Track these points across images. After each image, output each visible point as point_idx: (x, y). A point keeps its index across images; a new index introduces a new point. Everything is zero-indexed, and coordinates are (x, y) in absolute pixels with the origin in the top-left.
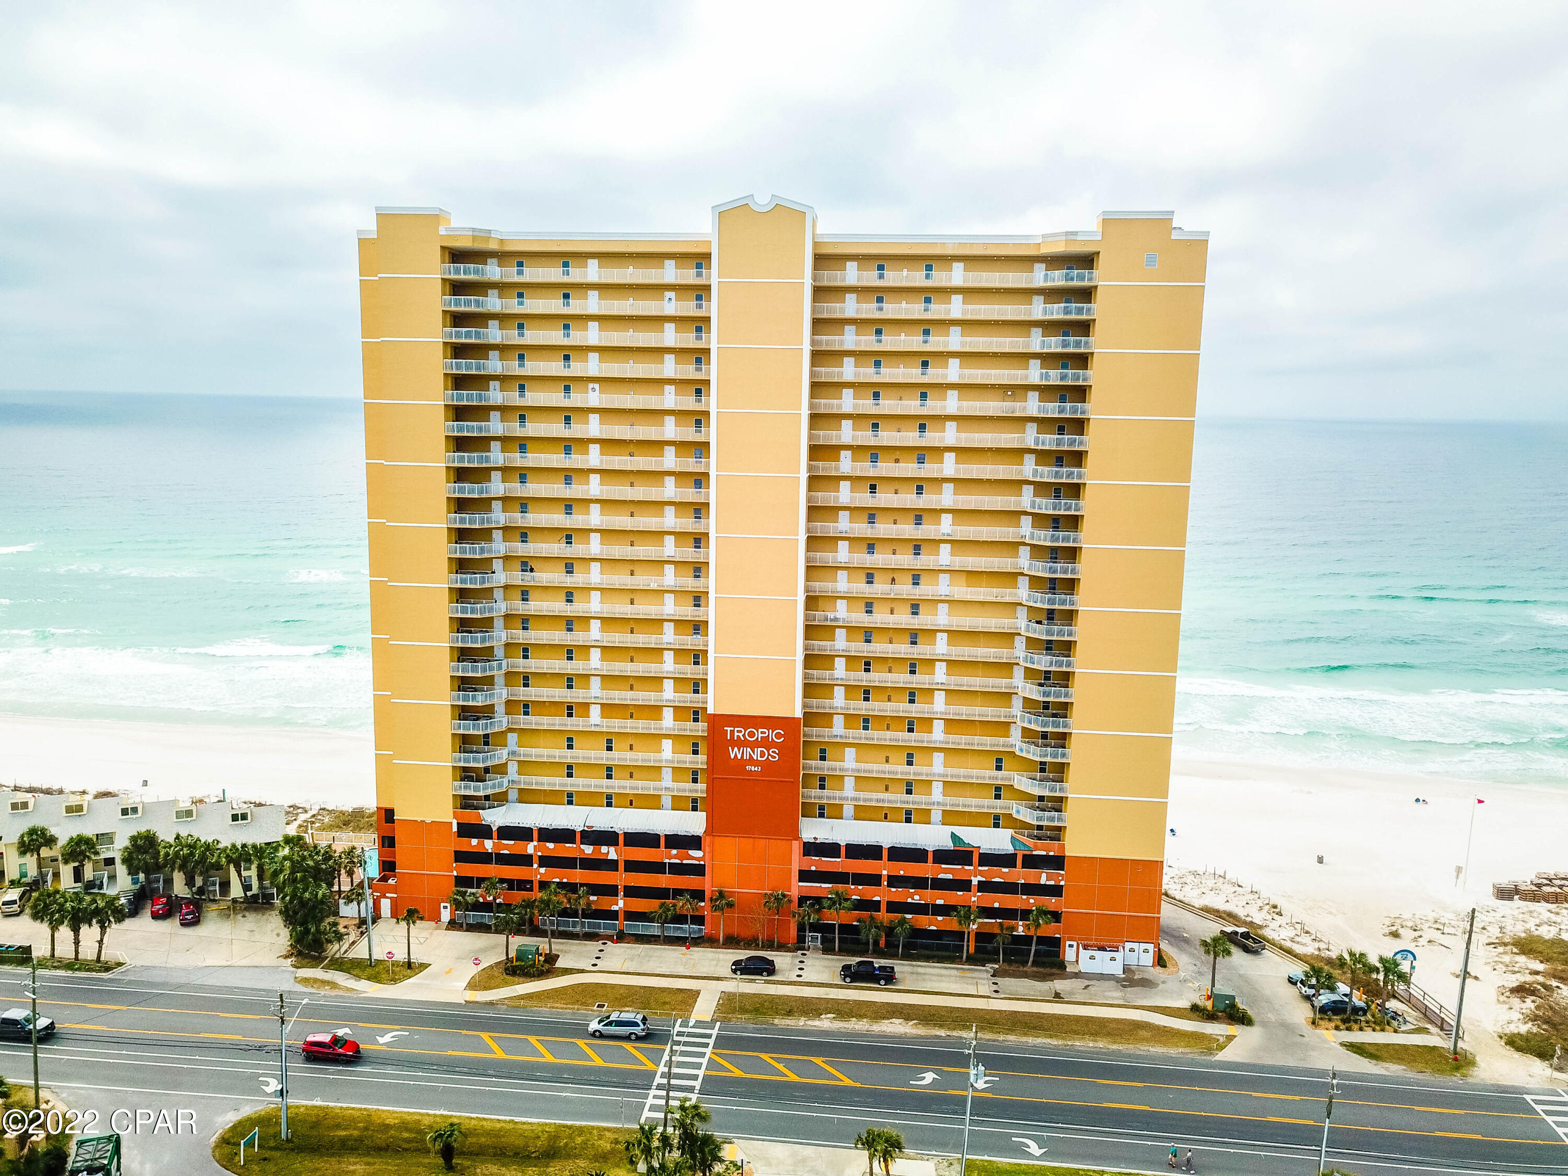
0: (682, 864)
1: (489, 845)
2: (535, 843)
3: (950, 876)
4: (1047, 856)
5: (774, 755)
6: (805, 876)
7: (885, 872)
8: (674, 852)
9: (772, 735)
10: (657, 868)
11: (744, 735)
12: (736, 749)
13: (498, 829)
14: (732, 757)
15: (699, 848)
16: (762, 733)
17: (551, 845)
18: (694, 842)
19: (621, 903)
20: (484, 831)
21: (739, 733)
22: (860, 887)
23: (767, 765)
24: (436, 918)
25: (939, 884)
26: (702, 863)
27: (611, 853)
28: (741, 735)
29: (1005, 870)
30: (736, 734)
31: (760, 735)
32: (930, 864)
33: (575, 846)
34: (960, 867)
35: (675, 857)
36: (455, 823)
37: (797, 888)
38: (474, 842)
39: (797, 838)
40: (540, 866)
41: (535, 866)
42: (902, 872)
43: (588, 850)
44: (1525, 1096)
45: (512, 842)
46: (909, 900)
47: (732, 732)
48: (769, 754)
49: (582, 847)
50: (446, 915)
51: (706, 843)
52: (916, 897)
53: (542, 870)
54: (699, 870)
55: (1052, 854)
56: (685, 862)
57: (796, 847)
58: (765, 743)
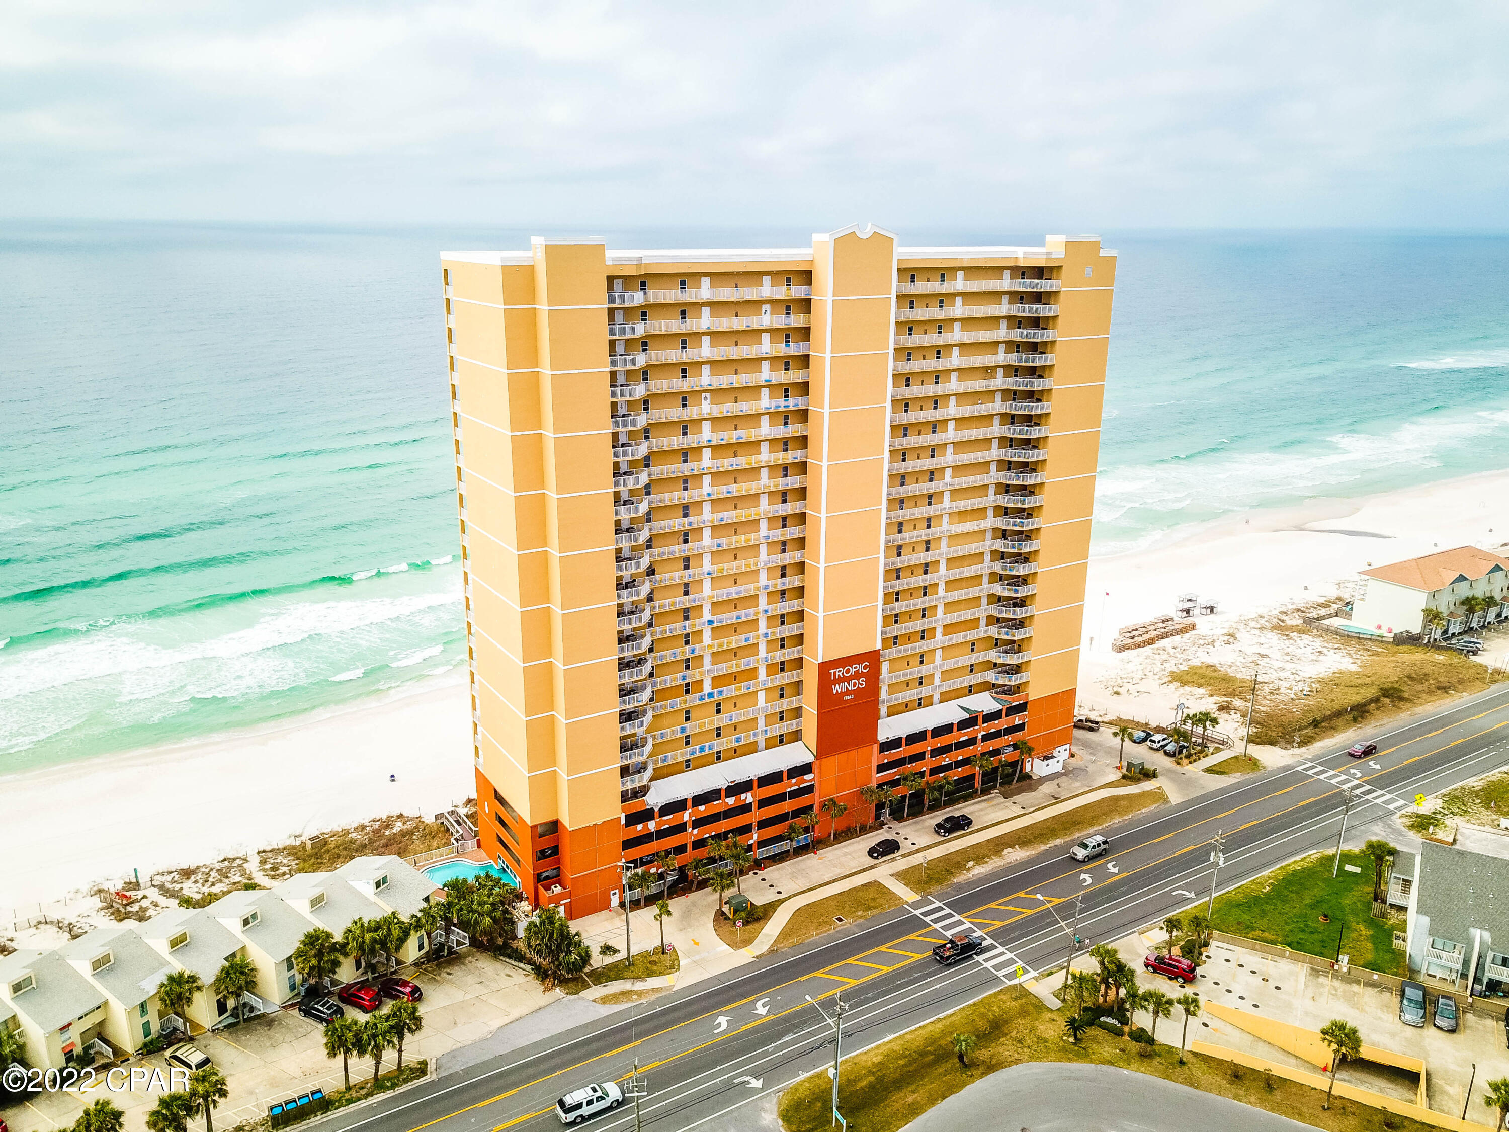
0: (799, 789)
1: (652, 825)
2: (690, 810)
3: (966, 738)
4: (1020, 704)
5: (862, 683)
6: (881, 768)
7: (929, 748)
8: (794, 781)
9: (861, 668)
10: (781, 798)
11: (843, 674)
12: (837, 686)
13: (660, 809)
14: (835, 692)
15: (810, 772)
16: (855, 668)
17: (702, 808)
18: (806, 769)
19: (755, 836)
20: (646, 815)
21: (839, 672)
22: (914, 764)
23: (857, 692)
24: (606, 906)
25: (960, 745)
26: (813, 783)
27: (748, 798)
28: (840, 673)
29: (997, 722)
30: (838, 674)
31: (854, 670)
32: (955, 733)
33: (721, 802)
34: (972, 729)
35: (795, 785)
36: (623, 816)
37: (876, 778)
38: (640, 827)
39: (876, 741)
40: (693, 828)
41: (690, 830)
42: (939, 745)
43: (731, 801)
44: (1296, 769)
45: (671, 816)
46: (943, 763)
47: (835, 673)
48: (859, 683)
49: (727, 800)
50: (615, 901)
51: (815, 768)
52: (946, 760)
53: (695, 831)
54: (810, 789)
55: (1021, 702)
56: (801, 786)
57: (876, 748)
58: (857, 675)
